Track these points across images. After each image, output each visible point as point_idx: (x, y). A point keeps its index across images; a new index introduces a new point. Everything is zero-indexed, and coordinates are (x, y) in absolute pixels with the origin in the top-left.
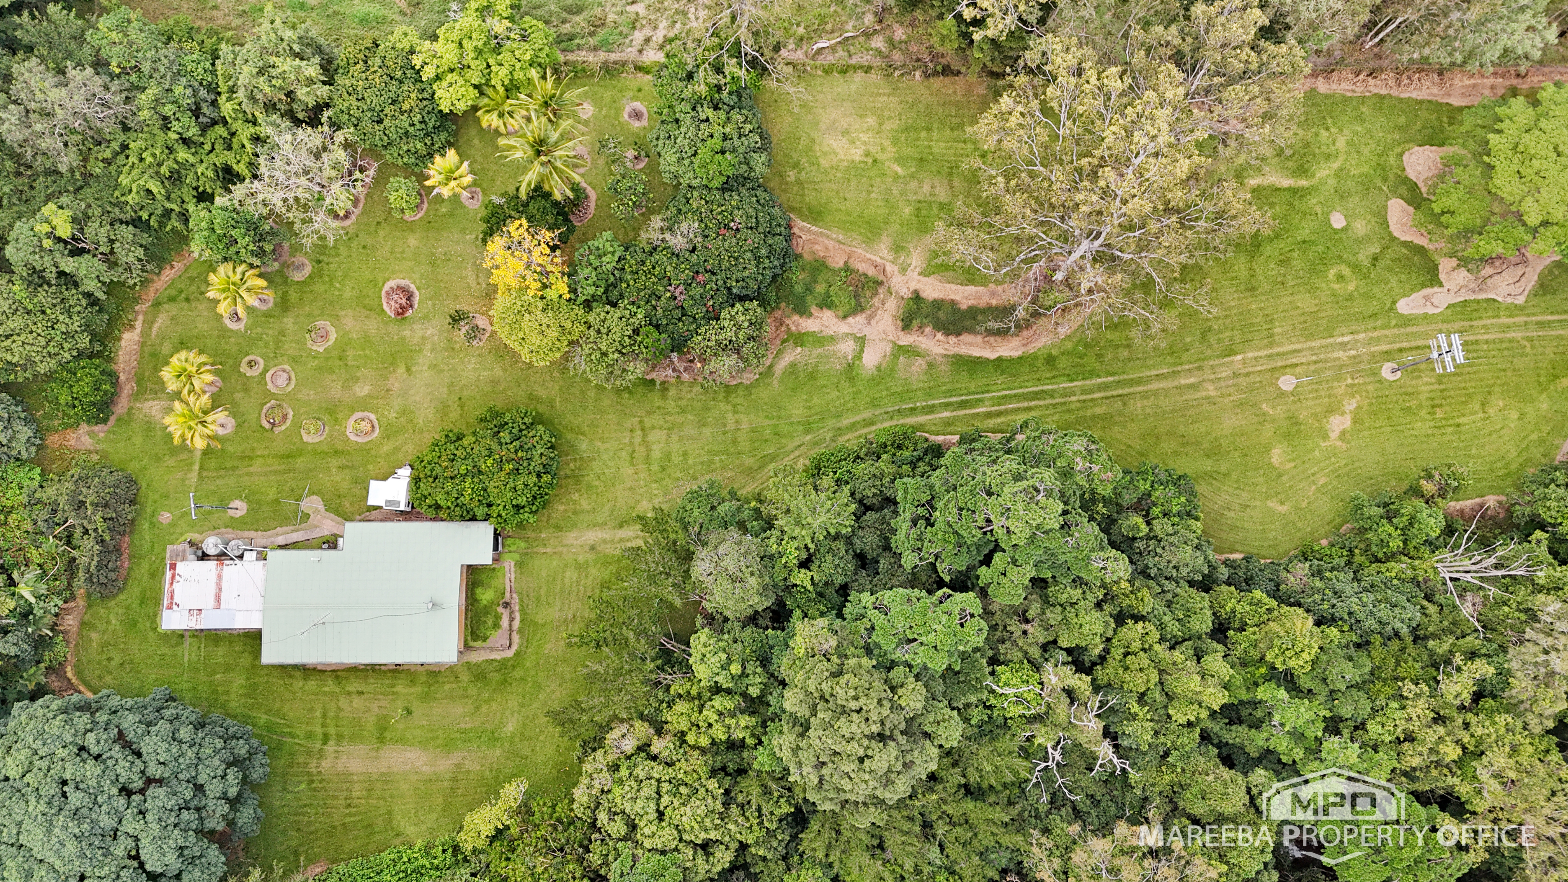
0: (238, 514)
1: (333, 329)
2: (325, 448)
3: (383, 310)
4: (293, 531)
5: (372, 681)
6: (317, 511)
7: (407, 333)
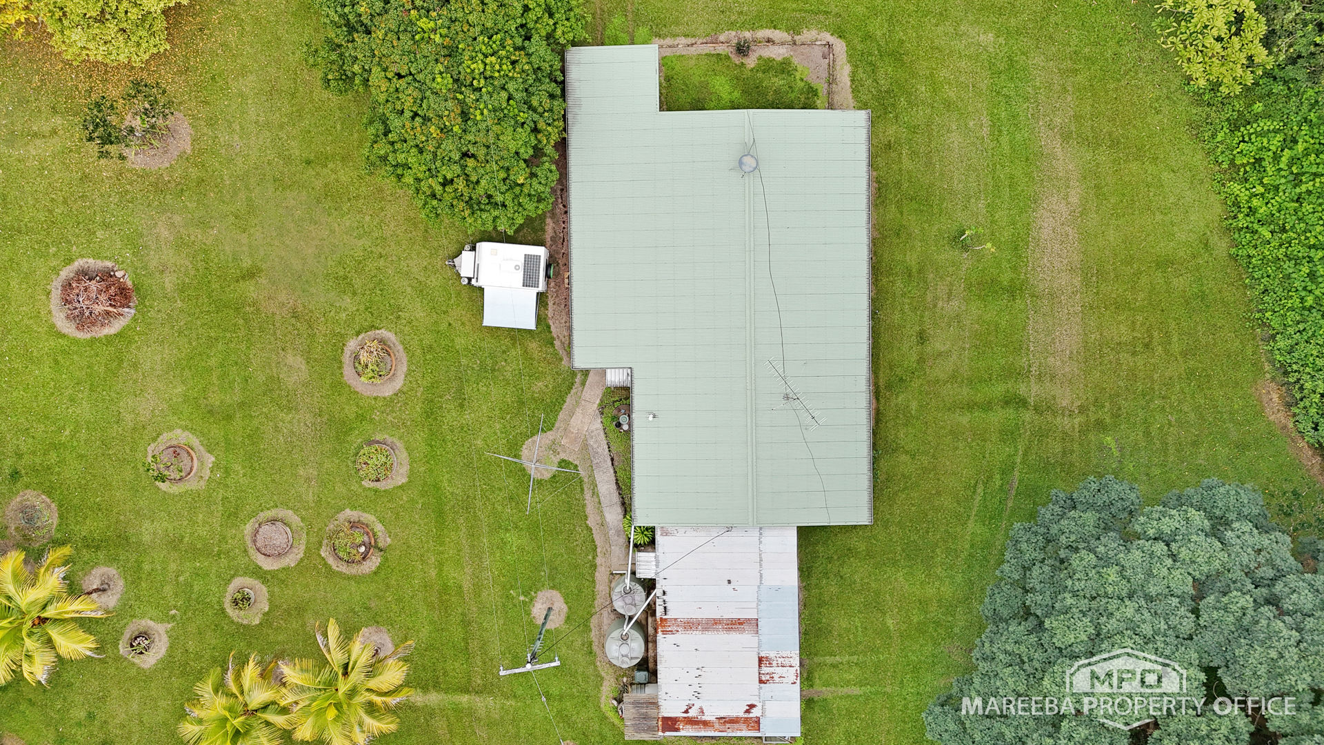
0: (560, 605)
1: (165, 436)
2: (420, 436)
3: (119, 335)
4: (595, 493)
5: (897, 317)
6: (553, 447)
7: (169, 281)
